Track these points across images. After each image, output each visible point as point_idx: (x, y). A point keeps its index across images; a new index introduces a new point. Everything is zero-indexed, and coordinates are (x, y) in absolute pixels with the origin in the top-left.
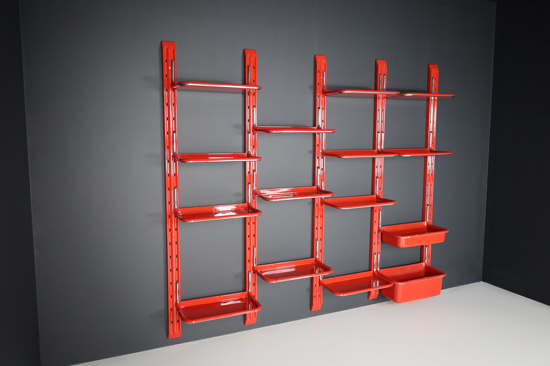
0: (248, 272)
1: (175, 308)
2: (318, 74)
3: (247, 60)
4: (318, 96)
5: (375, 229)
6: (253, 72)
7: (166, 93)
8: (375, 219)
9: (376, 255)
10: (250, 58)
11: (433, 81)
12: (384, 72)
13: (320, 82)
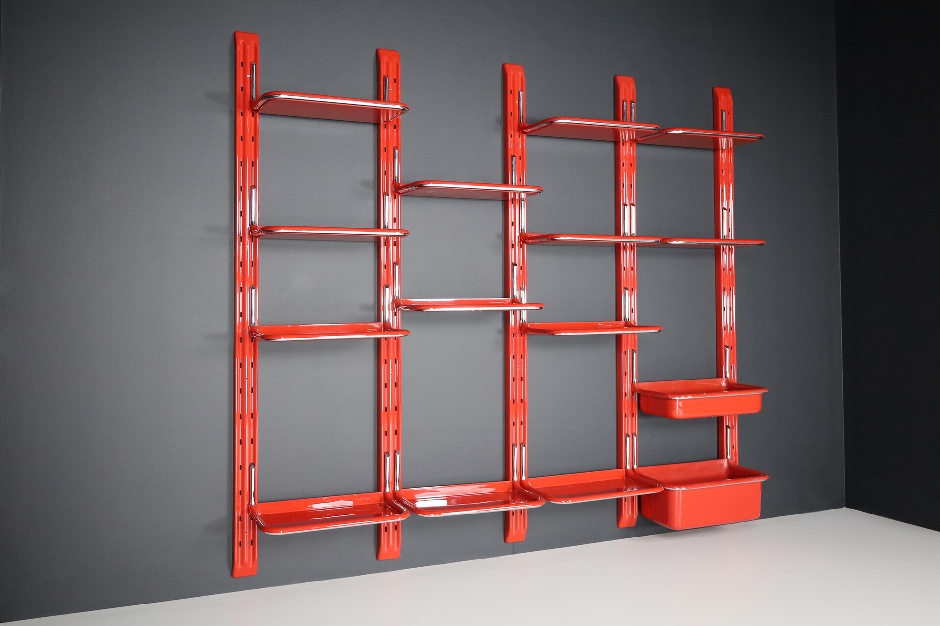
0: (385, 455)
1: (247, 515)
2: (510, 96)
3: (382, 67)
4: (511, 134)
5: (627, 388)
6: (393, 89)
7: (240, 119)
8: (626, 367)
9: (629, 437)
10: (388, 64)
11: (724, 116)
12: (632, 97)
13: (514, 110)
